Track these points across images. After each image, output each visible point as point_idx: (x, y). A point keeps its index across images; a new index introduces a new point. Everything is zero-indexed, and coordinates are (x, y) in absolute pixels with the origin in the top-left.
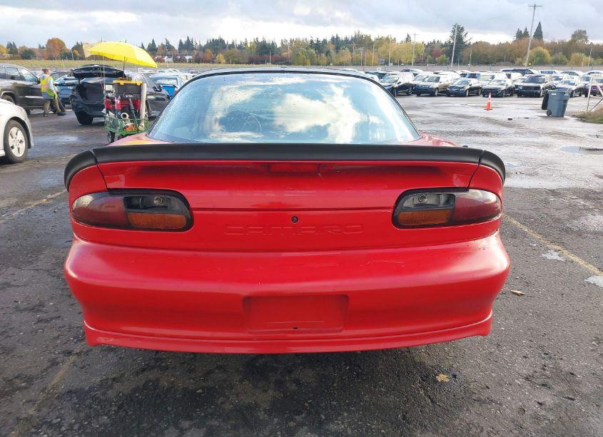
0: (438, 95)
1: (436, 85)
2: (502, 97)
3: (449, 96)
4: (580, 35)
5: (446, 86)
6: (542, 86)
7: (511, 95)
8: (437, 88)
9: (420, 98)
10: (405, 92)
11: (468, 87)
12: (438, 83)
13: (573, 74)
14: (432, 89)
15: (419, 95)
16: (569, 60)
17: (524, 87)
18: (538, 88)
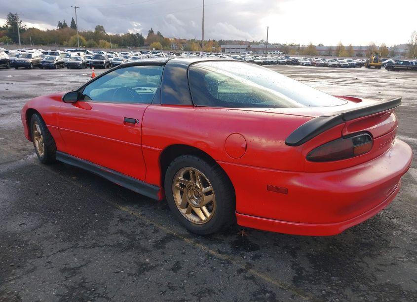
0: (34, 68)
1: (30, 60)
2: (81, 68)
3: (42, 68)
4: (99, 28)
5: (37, 61)
6: (104, 61)
7: (86, 68)
8: (31, 63)
9: (17, 71)
10: (4, 66)
11: (56, 62)
12: (32, 59)
13: (113, 53)
14: (28, 63)
15: (17, 68)
16: (98, 44)
17: (94, 62)
18: (103, 63)
